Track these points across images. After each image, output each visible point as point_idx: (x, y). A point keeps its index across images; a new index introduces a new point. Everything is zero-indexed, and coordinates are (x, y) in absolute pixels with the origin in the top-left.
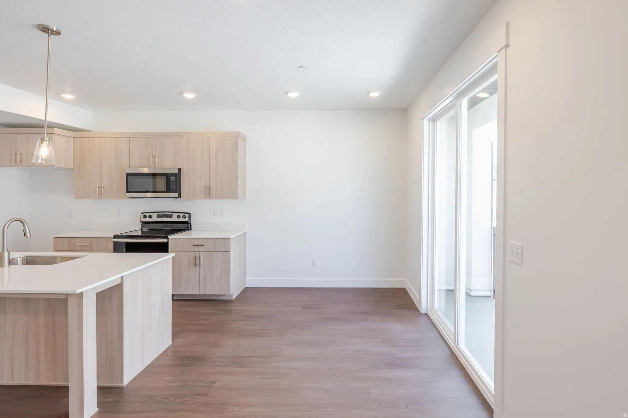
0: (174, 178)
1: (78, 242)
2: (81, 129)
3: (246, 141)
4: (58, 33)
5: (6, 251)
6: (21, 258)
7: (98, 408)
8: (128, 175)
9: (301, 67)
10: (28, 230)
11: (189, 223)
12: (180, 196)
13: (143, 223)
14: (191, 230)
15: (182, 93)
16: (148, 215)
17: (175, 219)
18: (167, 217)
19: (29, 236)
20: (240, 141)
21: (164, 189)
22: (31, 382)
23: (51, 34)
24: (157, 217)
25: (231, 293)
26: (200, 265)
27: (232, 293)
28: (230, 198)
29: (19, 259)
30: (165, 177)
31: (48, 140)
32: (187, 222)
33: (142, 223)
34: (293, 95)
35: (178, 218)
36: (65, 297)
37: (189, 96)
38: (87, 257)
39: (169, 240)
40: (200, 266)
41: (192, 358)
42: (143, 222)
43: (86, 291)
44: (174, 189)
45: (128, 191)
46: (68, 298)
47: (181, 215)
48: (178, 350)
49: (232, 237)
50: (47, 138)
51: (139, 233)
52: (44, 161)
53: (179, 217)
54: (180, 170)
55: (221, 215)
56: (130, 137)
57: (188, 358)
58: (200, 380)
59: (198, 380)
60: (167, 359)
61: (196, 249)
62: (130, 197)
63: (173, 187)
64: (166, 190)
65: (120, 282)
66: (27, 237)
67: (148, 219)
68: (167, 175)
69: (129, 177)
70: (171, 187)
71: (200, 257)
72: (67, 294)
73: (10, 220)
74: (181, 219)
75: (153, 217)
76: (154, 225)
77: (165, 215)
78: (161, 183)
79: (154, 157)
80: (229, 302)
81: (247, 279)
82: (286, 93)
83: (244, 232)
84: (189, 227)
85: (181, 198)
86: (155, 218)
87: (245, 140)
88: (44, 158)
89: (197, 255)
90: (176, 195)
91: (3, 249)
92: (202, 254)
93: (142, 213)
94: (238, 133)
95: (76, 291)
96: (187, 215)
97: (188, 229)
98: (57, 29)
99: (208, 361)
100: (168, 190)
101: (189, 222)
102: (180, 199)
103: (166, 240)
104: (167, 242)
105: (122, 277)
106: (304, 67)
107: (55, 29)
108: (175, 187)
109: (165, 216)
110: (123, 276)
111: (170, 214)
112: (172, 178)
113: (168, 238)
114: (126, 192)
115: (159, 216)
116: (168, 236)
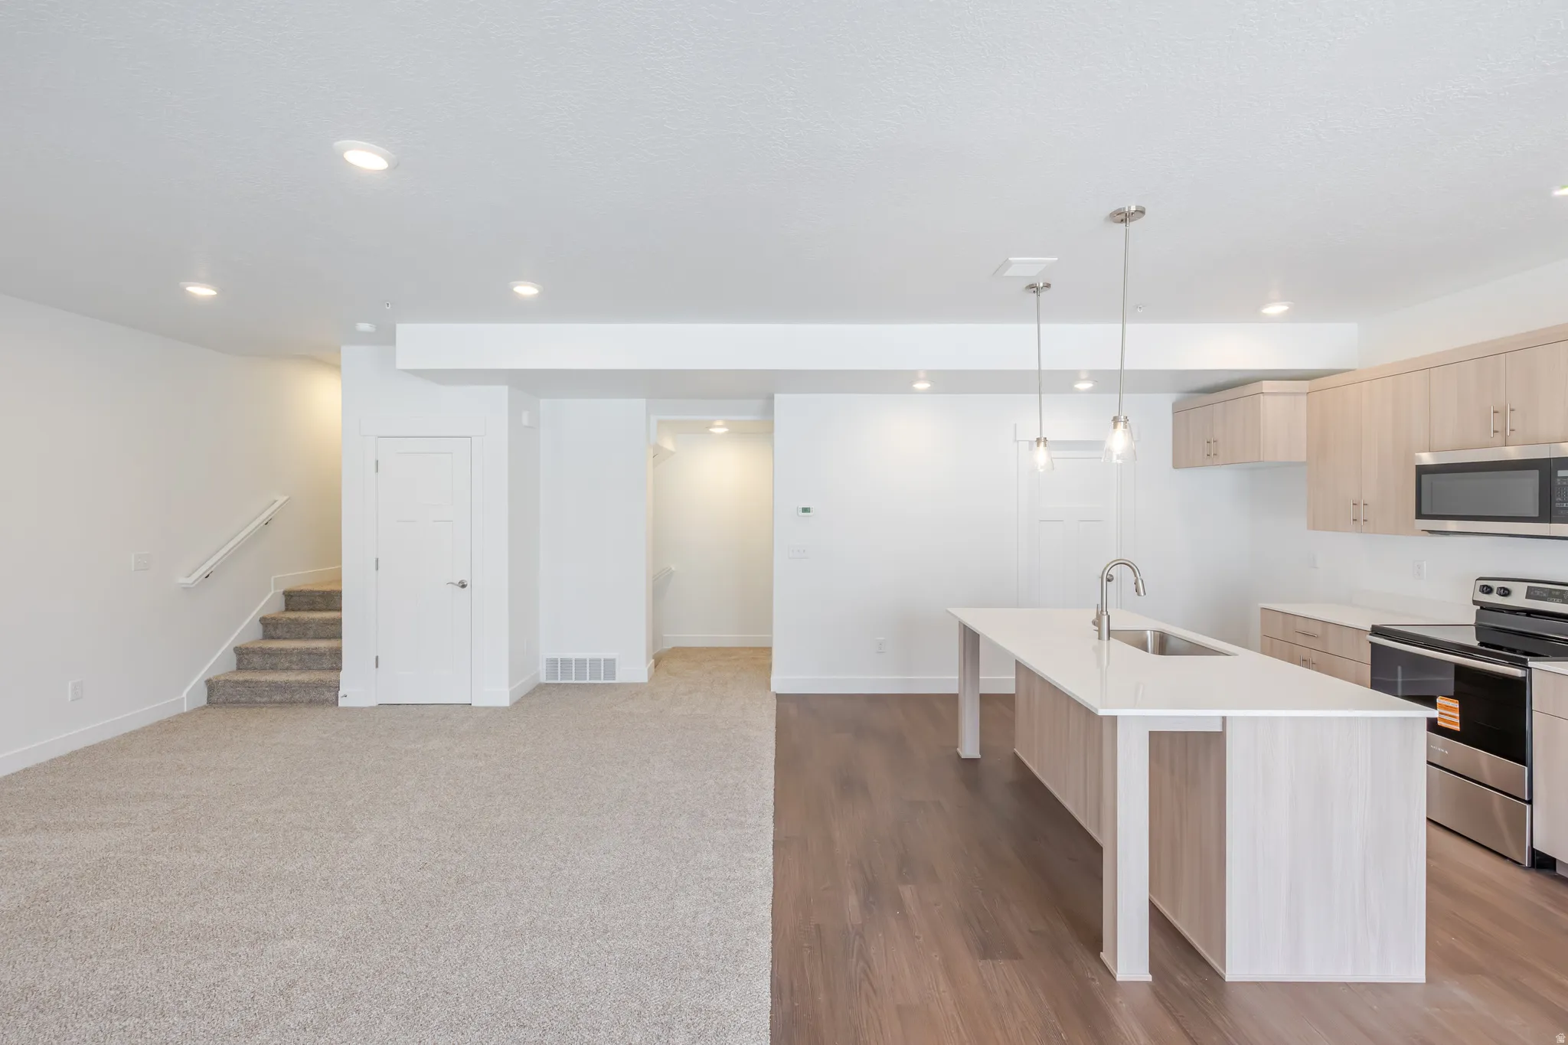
0: (1566, 473)
1: (1301, 626)
4: (1141, 212)
5: (1105, 613)
8: (1424, 471)
13: (1482, 608)
16: (1495, 585)
21: (1535, 509)
23: (1138, 218)
24: (1528, 596)
29: (1148, 633)
30: (1534, 472)
33: (1479, 607)
38: (1233, 657)
39: (1529, 675)
42: (1485, 608)
44: (1565, 512)
45: (1420, 515)
56: (1429, 367)
62: (1430, 532)
63: (1563, 504)
64: (1537, 515)
65: (1219, 730)
67: (1495, 599)
68: (1539, 467)
69: (1423, 476)
70: (1558, 505)
73: (1112, 562)
75: (1512, 594)
77: (1557, 593)
78: (1526, 491)
79: (1502, 414)
86: (1519, 599)
93: (1480, 579)
98: (1133, 206)
100: (1546, 515)
104: (1527, 679)
109: (1551, 596)
112: (1561, 473)
113: (1525, 667)
114: (1416, 518)
115: (1531, 594)
116: (1525, 661)
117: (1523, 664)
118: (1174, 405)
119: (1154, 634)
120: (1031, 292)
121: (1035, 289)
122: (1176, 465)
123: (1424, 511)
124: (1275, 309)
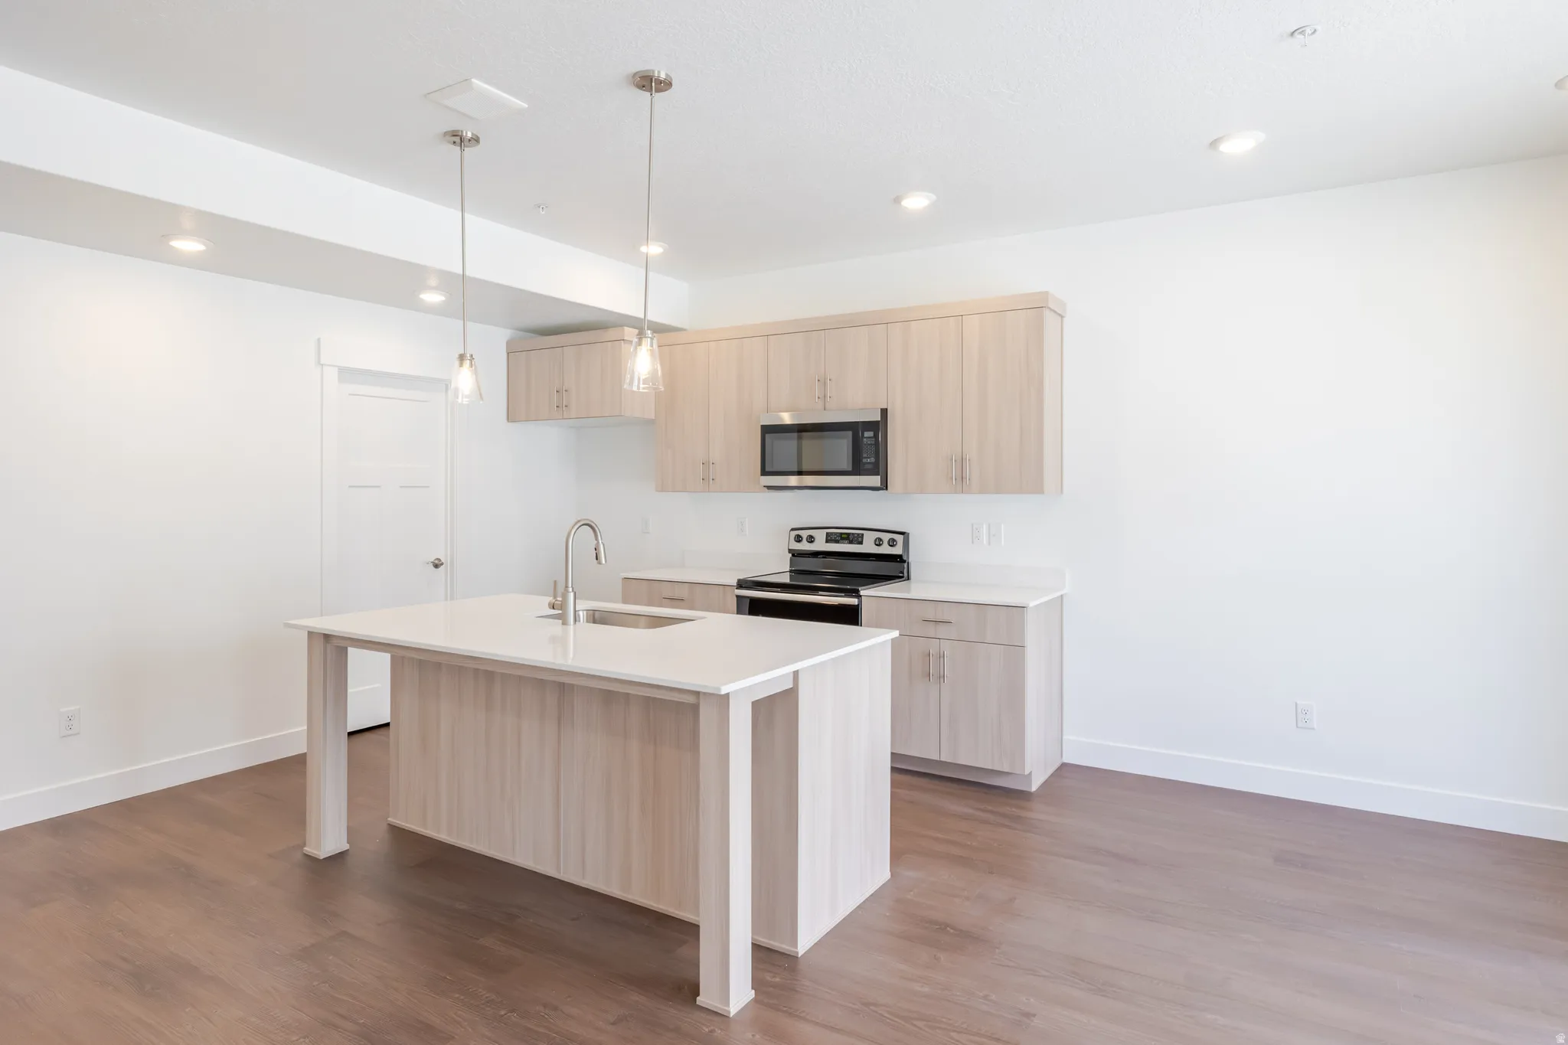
0: (871, 434)
1: (665, 590)
2: (669, 326)
3: (1065, 319)
4: (667, 84)
5: (571, 589)
6: (585, 612)
7: (753, 991)
8: (767, 430)
9: (1296, 33)
10: (602, 546)
11: (905, 561)
12: (885, 486)
13: (793, 555)
14: (908, 579)
15: (897, 200)
16: (804, 534)
17: (868, 547)
18: (851, 542)
19: (604, 562)
20: (1049, 319)
21: (846, 464)
22: (615, 891)
23: (656, 91)
24: (827, 541)
25: (1027, 773)
26: (941, 677)
27: (1031, 772)
28: (1020, 490)
30: (850, 433)
31: (650, 336)
32: (900, 556)
33: (791, 555)
34: (1239, 146)
35: (877, 545)
36: (690, 699)
37: (916, 202)
38: (703, 620)
39: (860, 602)
40: (942, 680)
41: (952, 929)
42: (796, 554)
43: (735, 691)
44: (870, 466)
45: (764, 472)
46: (699, 704)
47: (886, 537)
48: (909, 897)
49: (1032, 604)
50: (649, 332)
51: (786, 579)
52: (644, 384)
53: (879, 542)
54: (884, 412)
55: (989, 544)
56: (770, 334)
57: (943, 927)
58: (985, 997)
59: (981, 994)
60: (888, 914)
61: (931, 630)
62: (769, 488)
63: (868, 460)
64: (850, 469)
65: (791, 686)
66: (600, 563)
67: (805, 546)
68: (855, 429)
69: (767, 435)
70: (864, 460)
71: (941, 656)
72: (697, 694)
73: (577, 523)
74: (885, 549)
75: (816, 540)
76: (820, 560)
77: (846, 536)
78: (840, 449)
79: (823, 382)
80: (1020, 796)
81: (1065, 737)
82: (1214, 144)
83: (1058, 594)
84: (906, 574)
85: (887, 489)
86: (820, 544)
87: (1062, 317)
88: (643, 377)
89: (933, 647)
90: (875, 481)
91: (567, 587)
92: (946, 647)
93: (793, 530)
94: (1045, 295)
95: (719, 689)
96: (899, 538)
97: (903, 577)
98: (667, 75)
99: (997, 950)
100: (857, 469)
101: (905, 558)
102: (885, 491)
103: (854, 601)
104: (858, 605)
105: (796, 674)
106: (1308, 31)
107: (663, 76)
108: (873, 460)
109: (842, 539)
110: (798, 671)
111: (858, 534)
112: (867, 434)
113: (859, 597)
114: (761, 475)
115: (829, 539)
116: (858, 591)
117: (855, 593)
118: (508, 343)
119: (587, 614)
120: (449, 142)
121: (457, 139)
122: (511, 417)
123: (768, 469)
124: (654, 249)
